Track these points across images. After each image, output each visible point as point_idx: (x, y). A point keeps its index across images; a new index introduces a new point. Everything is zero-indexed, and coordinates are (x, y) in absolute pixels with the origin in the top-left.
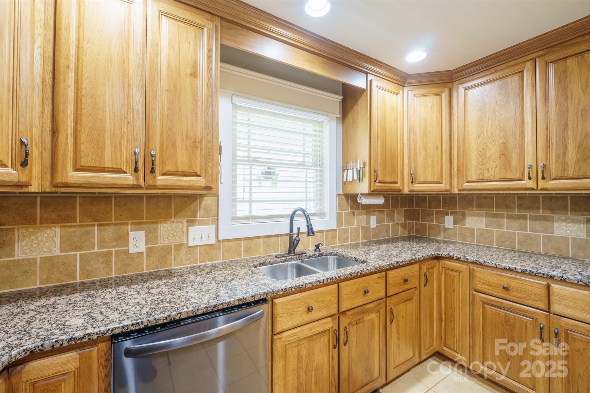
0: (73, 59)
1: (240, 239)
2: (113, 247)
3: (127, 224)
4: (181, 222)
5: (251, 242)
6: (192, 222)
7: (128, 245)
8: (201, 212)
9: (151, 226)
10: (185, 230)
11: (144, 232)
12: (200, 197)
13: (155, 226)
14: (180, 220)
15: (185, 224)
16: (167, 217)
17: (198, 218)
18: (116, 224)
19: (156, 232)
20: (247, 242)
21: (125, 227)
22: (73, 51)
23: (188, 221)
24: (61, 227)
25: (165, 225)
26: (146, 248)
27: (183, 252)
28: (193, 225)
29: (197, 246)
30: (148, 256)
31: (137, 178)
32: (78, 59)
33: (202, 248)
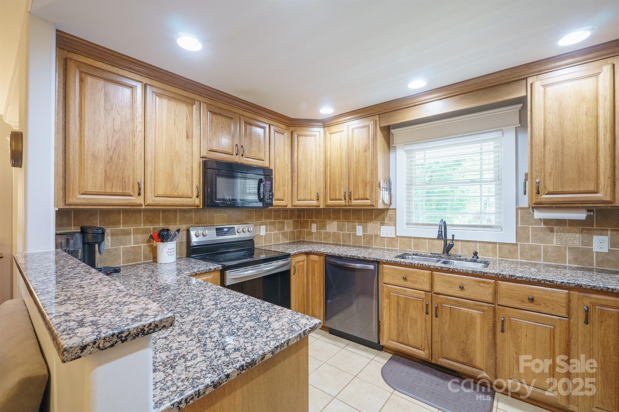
0: (329, 161)
1: (411, 238)
2: (351, 232)
3: (356, 222)
4: (377, 223)
5: (418, 241)
6: (382, 224)
7: (356, 232)
8: (387, 218)
9: (365, 224)
10: (379, 228)
11: (362, 226)
12: (387, 210)
13: (366, 224)
14: (377, 222)
15: (379, 224)
16: (371, 220)
17: (386, 222)
18: (352, 222)
19: (367, 227)
20: (415, 240)
21: (355, 223)
22: (329, 158)
23: (381, 223)
24: (337, 221)
25: (370, 224)
26: (363, 234)
27: (378, 239)
28: (383, 226)
29: (385, 237)
30: (364, 238)
31: (346, 202)
32: (330, 161)
33: (388, 239)
